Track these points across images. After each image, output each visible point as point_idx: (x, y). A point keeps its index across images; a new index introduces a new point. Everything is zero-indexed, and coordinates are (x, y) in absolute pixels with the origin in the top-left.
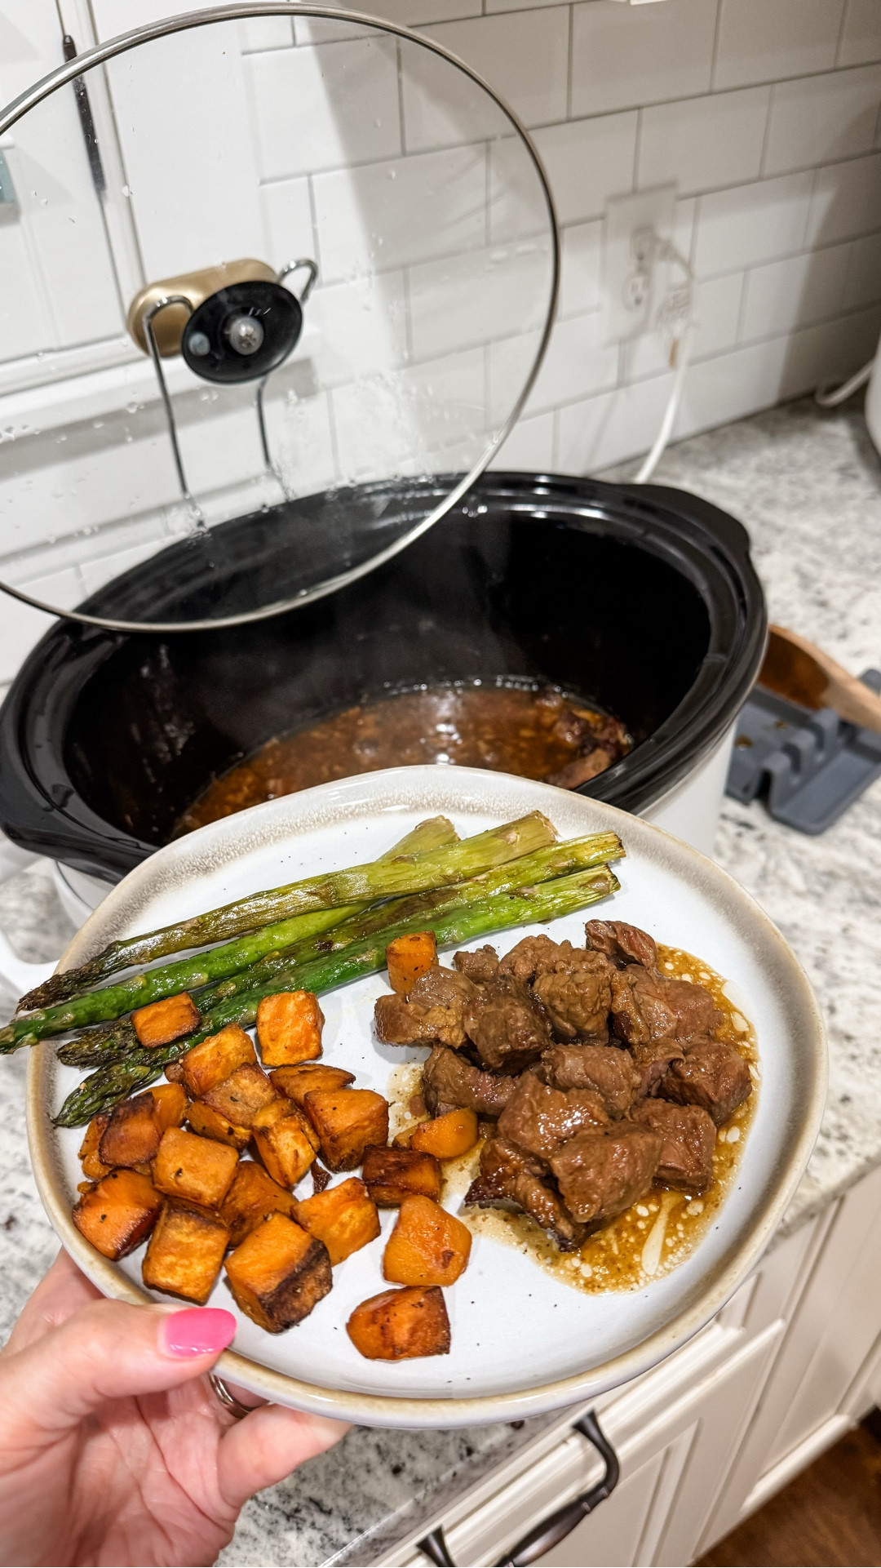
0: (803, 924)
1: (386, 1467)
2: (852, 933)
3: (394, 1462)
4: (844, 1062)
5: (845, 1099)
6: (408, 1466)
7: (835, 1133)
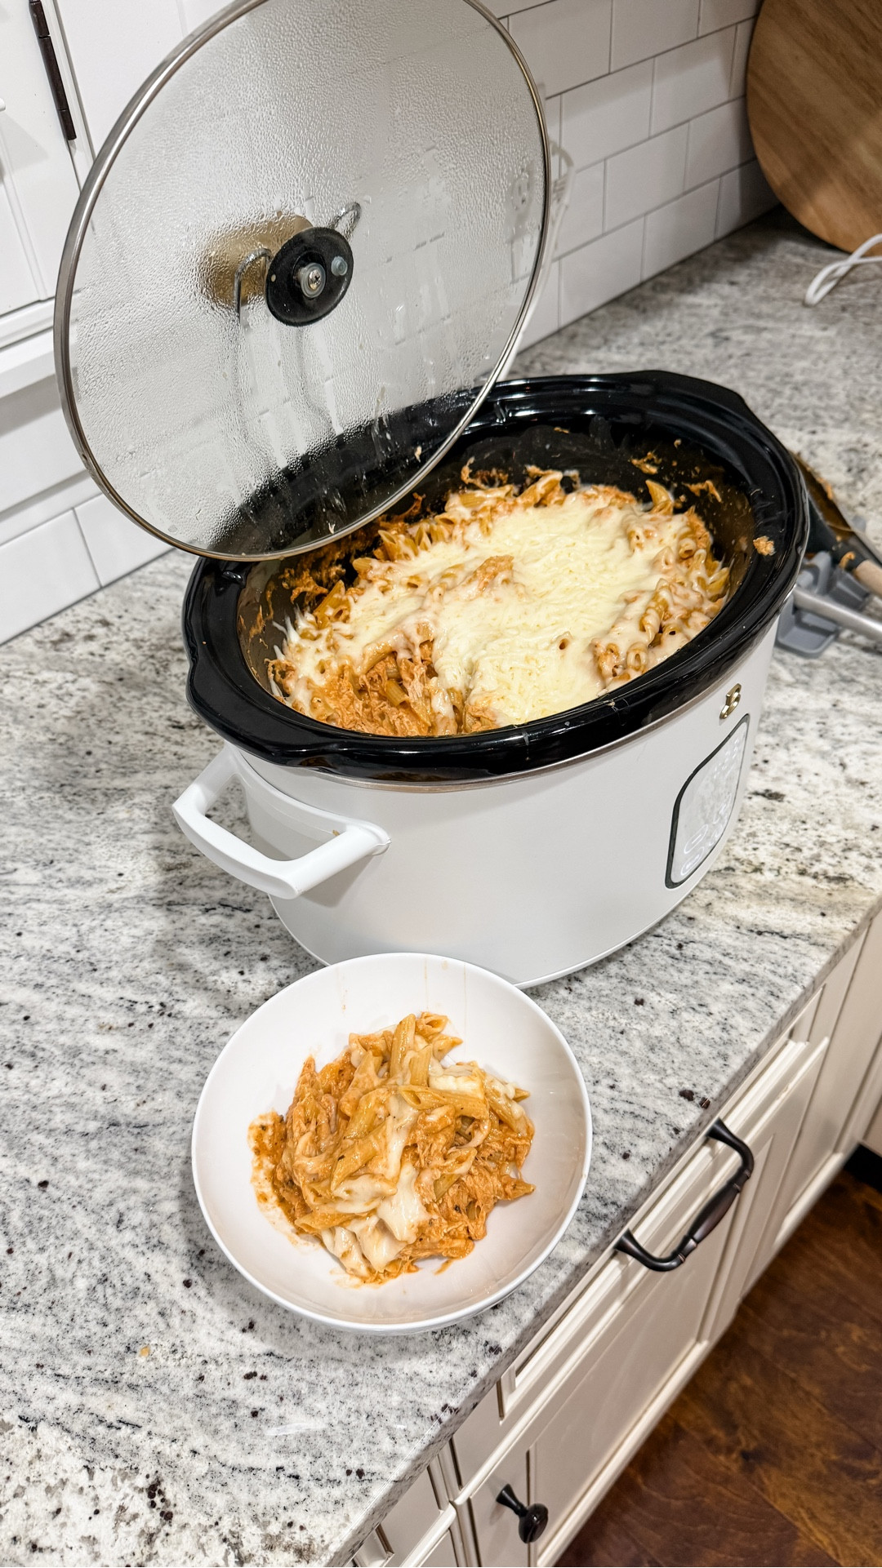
0: (800, 707)
1: (616, 1156)
2: (841, 706)
3: (622, 1151)
4: (865, 802)
5: (874, 828)
6: (633, 1151)
7: (875, 854)
